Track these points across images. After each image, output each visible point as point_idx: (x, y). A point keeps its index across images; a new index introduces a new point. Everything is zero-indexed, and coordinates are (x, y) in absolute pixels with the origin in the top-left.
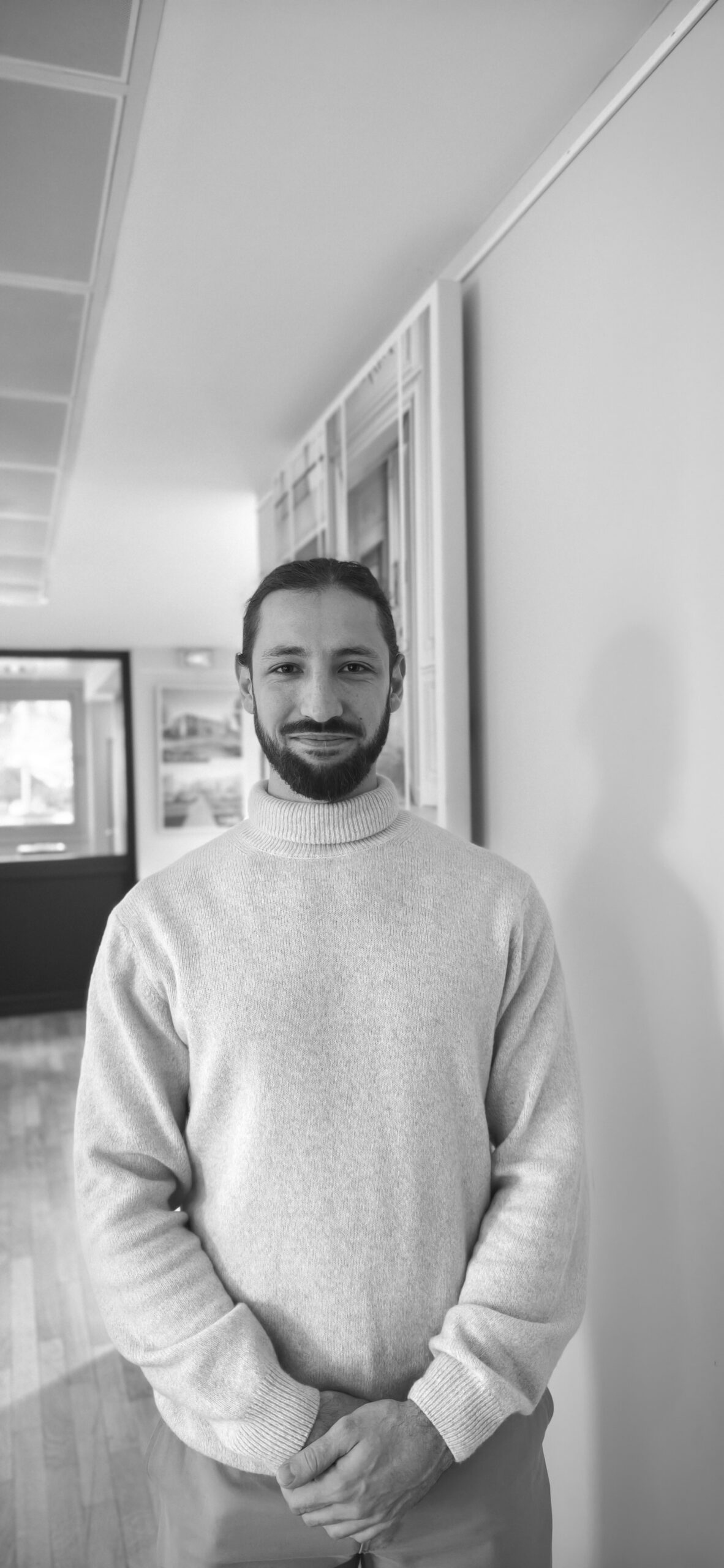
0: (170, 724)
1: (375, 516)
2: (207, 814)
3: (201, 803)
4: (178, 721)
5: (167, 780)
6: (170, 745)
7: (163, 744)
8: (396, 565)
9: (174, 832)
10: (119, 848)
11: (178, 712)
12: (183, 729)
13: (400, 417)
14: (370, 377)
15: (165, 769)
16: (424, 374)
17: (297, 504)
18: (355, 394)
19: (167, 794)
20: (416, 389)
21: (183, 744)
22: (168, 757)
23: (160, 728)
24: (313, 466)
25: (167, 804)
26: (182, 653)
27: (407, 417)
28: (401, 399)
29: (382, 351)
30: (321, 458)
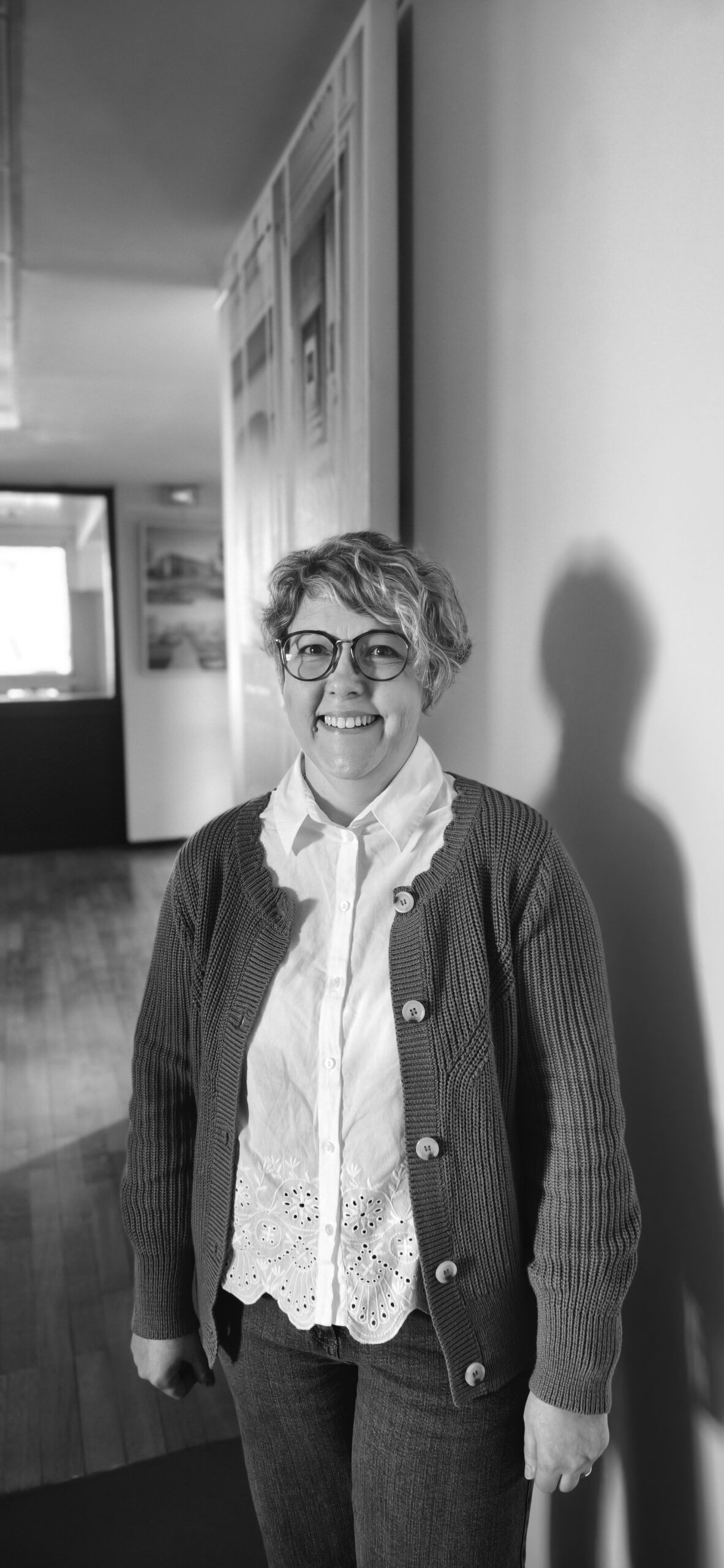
0: (154, 563)
1: (314, 279)
2: (192, 657)
3: (186, 646)
4: (162, 561)
5: (151, 621)
6: (154, 585)
7: (146, 584)
8: (332, 327)
9: (158, 674)
10: (109, 692)
11: (161, 551)
12: (168, 568)
13: (336, 161)
14: (311, 124)
15: (148, 610)
16: (358, 105)
17: (248, 285)
18: (299, 144)
19: (151, 636)
20: (350, 125)
21: (168, 584)
22: (153, 597)
23: (144, 567)
24: (262, 239)
25: (151, 646)
26: (165, 491)
27: (343, 159)
28: (337, 140)
29: (321, 91)
30: (268, 228)
